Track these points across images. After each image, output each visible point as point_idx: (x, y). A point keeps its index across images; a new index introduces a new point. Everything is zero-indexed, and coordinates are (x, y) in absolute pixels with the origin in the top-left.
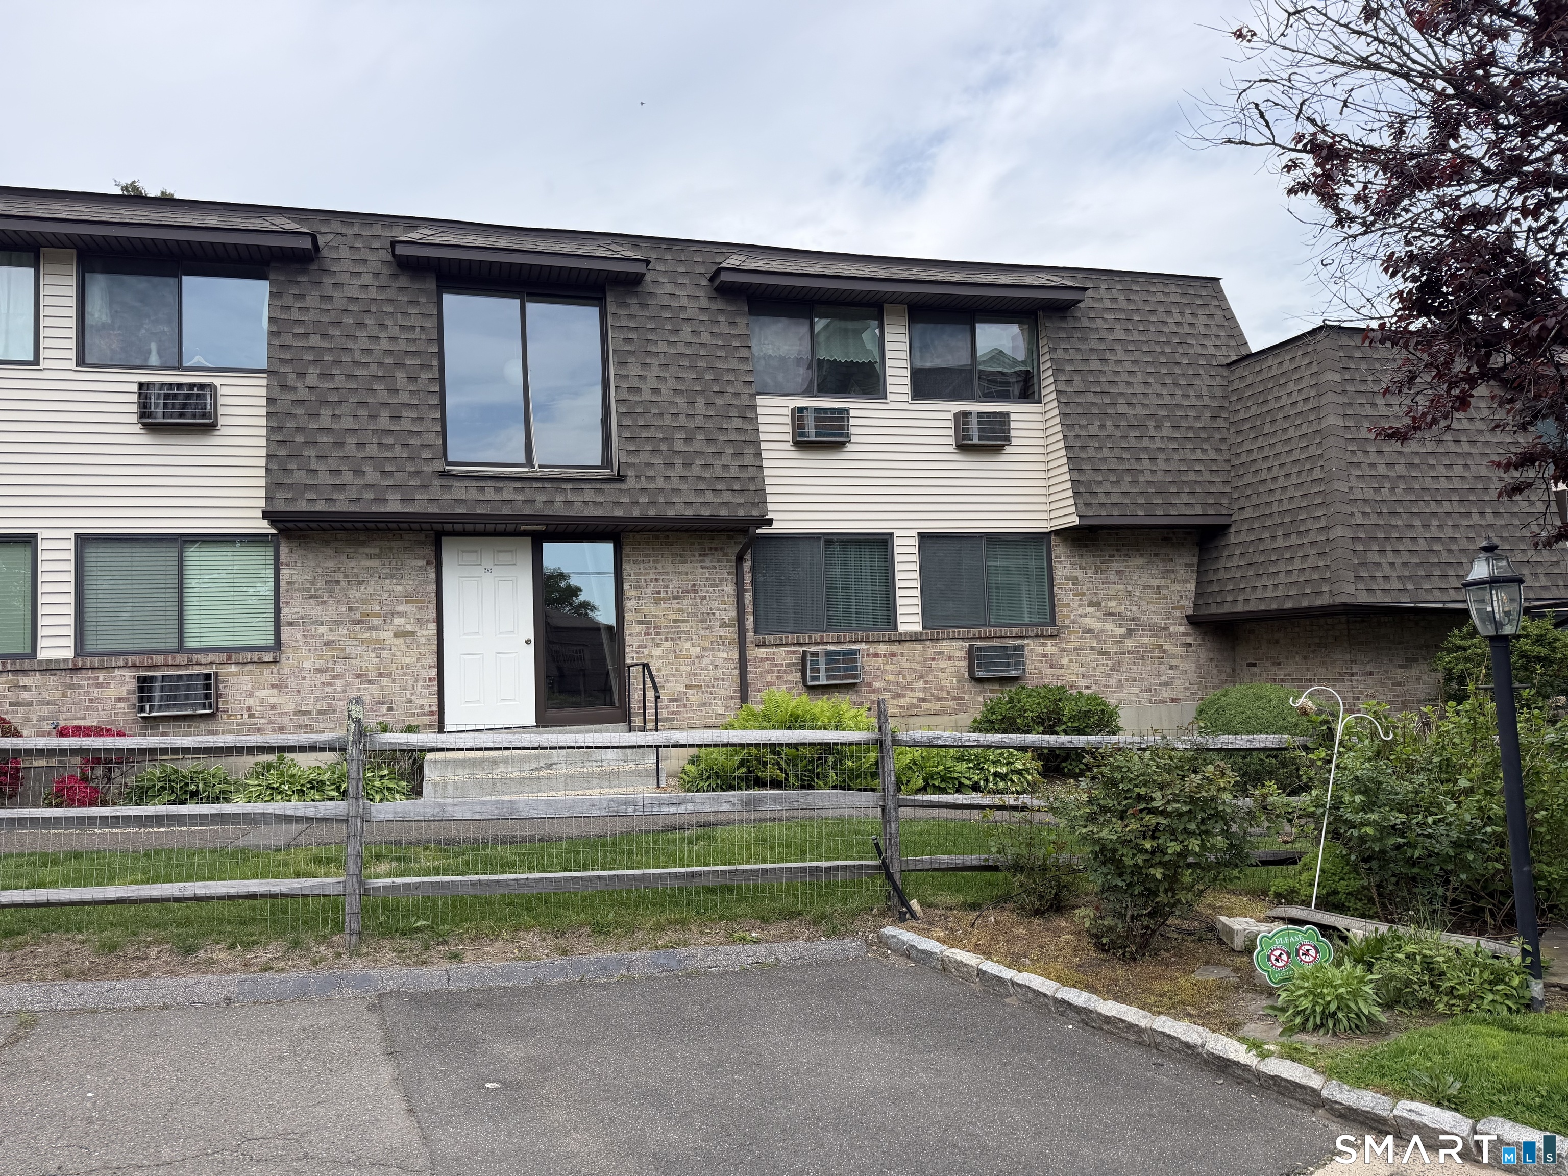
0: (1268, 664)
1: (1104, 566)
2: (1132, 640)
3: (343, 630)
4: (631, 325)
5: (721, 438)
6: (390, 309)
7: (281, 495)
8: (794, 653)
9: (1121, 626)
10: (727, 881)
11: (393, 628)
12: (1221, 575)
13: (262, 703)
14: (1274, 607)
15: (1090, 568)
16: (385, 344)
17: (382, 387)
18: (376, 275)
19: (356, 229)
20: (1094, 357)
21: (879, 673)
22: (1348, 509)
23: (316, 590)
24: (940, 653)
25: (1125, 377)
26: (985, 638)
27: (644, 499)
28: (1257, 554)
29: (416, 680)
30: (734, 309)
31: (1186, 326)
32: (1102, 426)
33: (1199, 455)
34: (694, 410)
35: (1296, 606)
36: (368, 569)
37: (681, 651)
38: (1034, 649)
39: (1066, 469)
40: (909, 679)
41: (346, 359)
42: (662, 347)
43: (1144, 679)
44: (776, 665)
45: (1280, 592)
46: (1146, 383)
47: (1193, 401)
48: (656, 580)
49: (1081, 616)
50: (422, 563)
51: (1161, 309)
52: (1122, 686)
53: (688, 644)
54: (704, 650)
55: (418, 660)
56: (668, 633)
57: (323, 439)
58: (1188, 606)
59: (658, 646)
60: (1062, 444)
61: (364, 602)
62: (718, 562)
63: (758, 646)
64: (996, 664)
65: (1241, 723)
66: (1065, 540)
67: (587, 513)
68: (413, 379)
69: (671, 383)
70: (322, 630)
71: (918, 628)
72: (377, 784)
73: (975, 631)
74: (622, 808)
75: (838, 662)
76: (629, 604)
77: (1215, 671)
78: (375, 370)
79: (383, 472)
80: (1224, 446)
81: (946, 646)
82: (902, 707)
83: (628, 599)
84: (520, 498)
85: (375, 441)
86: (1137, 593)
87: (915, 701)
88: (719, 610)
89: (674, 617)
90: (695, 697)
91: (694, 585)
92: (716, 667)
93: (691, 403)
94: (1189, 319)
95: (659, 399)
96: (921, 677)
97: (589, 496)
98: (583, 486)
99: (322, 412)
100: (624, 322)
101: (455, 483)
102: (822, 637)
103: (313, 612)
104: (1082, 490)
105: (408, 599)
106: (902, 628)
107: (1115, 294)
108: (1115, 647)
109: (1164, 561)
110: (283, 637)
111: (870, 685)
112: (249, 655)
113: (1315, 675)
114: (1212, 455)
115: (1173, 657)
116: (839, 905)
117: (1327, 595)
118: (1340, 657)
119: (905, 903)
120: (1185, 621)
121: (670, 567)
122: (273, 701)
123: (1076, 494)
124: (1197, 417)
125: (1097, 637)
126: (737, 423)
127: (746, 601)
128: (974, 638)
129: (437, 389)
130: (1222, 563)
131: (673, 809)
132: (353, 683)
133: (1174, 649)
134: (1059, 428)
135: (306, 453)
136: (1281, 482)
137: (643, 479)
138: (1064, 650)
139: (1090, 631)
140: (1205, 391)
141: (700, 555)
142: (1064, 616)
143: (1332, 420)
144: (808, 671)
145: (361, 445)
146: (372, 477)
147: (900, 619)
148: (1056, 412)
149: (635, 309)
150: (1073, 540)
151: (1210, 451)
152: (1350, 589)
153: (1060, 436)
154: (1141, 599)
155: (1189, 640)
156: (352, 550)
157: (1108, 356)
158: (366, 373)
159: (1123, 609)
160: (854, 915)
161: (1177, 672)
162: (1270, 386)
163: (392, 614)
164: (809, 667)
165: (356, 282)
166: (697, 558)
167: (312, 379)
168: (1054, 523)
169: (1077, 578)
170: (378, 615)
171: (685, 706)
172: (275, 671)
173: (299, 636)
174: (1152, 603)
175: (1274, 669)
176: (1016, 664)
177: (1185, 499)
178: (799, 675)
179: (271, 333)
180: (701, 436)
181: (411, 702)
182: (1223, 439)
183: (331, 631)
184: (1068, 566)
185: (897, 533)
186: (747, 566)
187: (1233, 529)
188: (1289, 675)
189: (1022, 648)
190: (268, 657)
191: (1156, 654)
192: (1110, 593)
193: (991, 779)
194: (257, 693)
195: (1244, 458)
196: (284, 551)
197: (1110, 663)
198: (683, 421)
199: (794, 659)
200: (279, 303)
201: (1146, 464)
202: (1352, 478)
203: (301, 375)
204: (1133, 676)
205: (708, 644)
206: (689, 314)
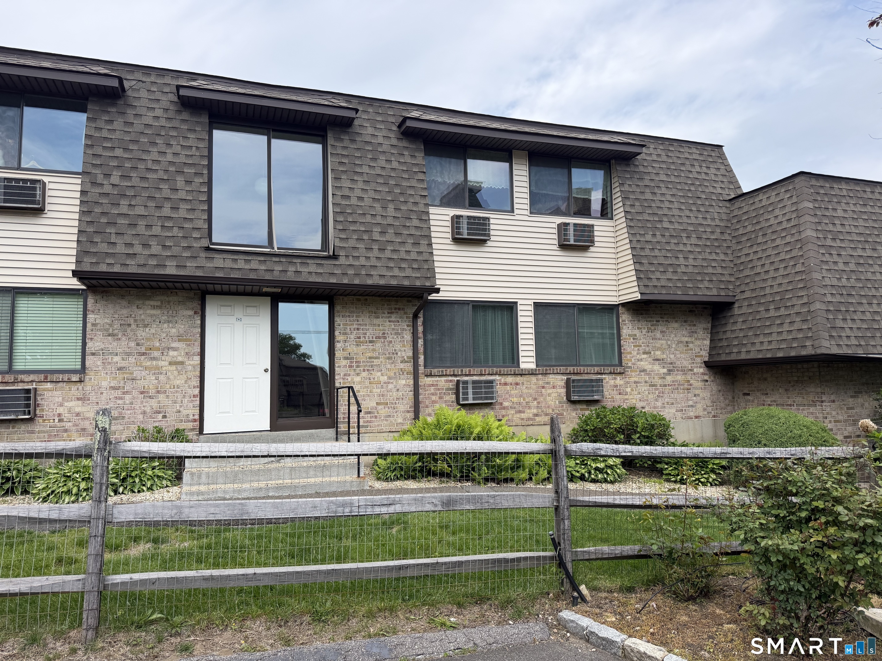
0: (758, 394)
1: (653, 328)
2: (670, 377)
3: (132, 359)
4: (344, 153)
5: (405, 232)
6: (175, 134)
7: (87, 260)
8: (451, 381)
9: (664, 367)
10: (429, 572)
11: (169, 359)
12: (729, 335)
13: (69, 412)
14: (769, 356)
15: (644, 328)
16: (170, 157)
17: (167, 187)
18: (166, 110)
19: (153, 79)
20: (648, 190)
21: (507, 396)
22: (823, 291)
23: (113, 330)
24: (548, 383)
25: (667, 204)
26: (577, 374)
27: (351, 272)
28: (755, 321)
29: (184, 397)
30: (414, 147)
31: (703, 174)
32: (654, 235)
33: (714, 257)
34: (386, 213)
35: (787, 355)
36: (152, 316)
37: (374, 379)
38: (609, 381)
39: (631, 262)
40: (527, 400)
41: (141, 166)
42: (365, 169)
43: (678, 403)
44: (439, 389)
45: (773, 346)
46: (680, 209)
47: (709, 222)
48: (358, 329)
49: (638, 360)
50: (191, 313)
51: (687, 163)
52: (664, 407)
53: (379, 374)
54: (390, 378)
55: (186, 381)
56: (365, 366)
57: (121, 221)
58: (705, 355)
59: (358, 374)
60: (628, 246)
61: (148, 339)
62: (401, 318)
63: (427, 376)
64: (584, 392)
65: (762, 434)
66: (628, 310)
67: (311, 280)
68: (188, 182)
69: (372, 194)
70: (116, 359)
71: (533, 366)
72: (150, 473)
73: (570, 369)
74: (340, 509)
75: (481, 388)
76: (338, 346)
77: (722, 398)
78: (161, 174)
79: (164, 246)
80: (729, 252)
81: (551, 378)
82: (523, 419)
83: (338, 342)
84: (263, 267)
85: (160, 224)
86: (674, 346)
87: (531, 416)
88: (400, 351)
89: (369, 355)
90: (383, 411)
91: (384, 333)
92: (398, 390)
93: (385, 208)
94: (704, 170)
95: (363, 204)
96: (535, 399)
97: (313, 268)
98: (309, 261)
99: (121, 203)
100: (339, 151)
101: (216, 256)
102: (470, 371)
103: (110, 346)
104: (642, 276)
105: (180, 338)
106: (523, 366)
107: (659, 152)
108: (660, 382)
109: (690, 325)
110: (87, 364)
111: (501, 404)
112: (61, 376)
113: (794, 402)
114: (722, 257)
115: (696, 388)
116: (520, 590)
117: (810, 348)
118: (813, 390)
119: (575, 588)
120: (703, 365)
121: (367, 321)
122: (78, 410)
123: (638, 279)
124: (712, 232)
125: (649, 374)
126: (416, 222)
127: (419, 345)
128: (570, 373)
129: (206, 190)
130: (729, 327)
131: (384, 510)
132: (138, 398)
133: (697, 383)
134: (626, 235)
135: (108, 231)
136: (772, 274)
137: (351, 258)
138: (628, 383)
139: (644, 371)
140: (716, 216)
141: (388, 313)
142: (628, 360)
143: (810, 233)
144: (461, 394)
145: (149, 227)
146: (156, 249)
147: (521, 359)
148: (624, 225)
149: (346, 143)
150: (634, 310)
151: (721, 255)
152: (826, 344)
153: (627, 241)
154: (676, 350)
155: (706, 377)
156: (141, 302)
157: (656, 190)
158: (155, 176)
159: (665, 356)
160: (533, 599)
161: (698, 398)
162: (761, 212)
163: (168, 349)
164: (461, 391)
165: (151, 114)
166: (386, 315)
167: (115, 179)
168: (622, 298)
169: (636, 335)
170: (158, 349)
171: (376, 417)
172: (80, 388)
173: (99, 363)
174: (683, 353)
175: (763, 397)
176: (597, 391)
177: (707, 284)
178: (454, 396)
179: (86, 146)
180: (391, 231)
181: (179, 412)
182: (728, 247)
183: (123, 359)
184: (630, 327)
185: (520, 302)
186: (420, 321)
187: (736, 305)
188: (775, 401)
189: (601, 380)
190: (75, 378)
191: (686, 386)
192: (657, 345)
193: (593, 472)
194: (66, 404)
195: (743, 259)
196: (91, 301)
197: (657, 392)
198: (379, 219)
199: (451, 385)
200: (94, 125)
201: (682, 261)
202: (824, 271)
203: (107, 176)
204: (671, 401)
205: (392, 374)
206: (385, 148)
